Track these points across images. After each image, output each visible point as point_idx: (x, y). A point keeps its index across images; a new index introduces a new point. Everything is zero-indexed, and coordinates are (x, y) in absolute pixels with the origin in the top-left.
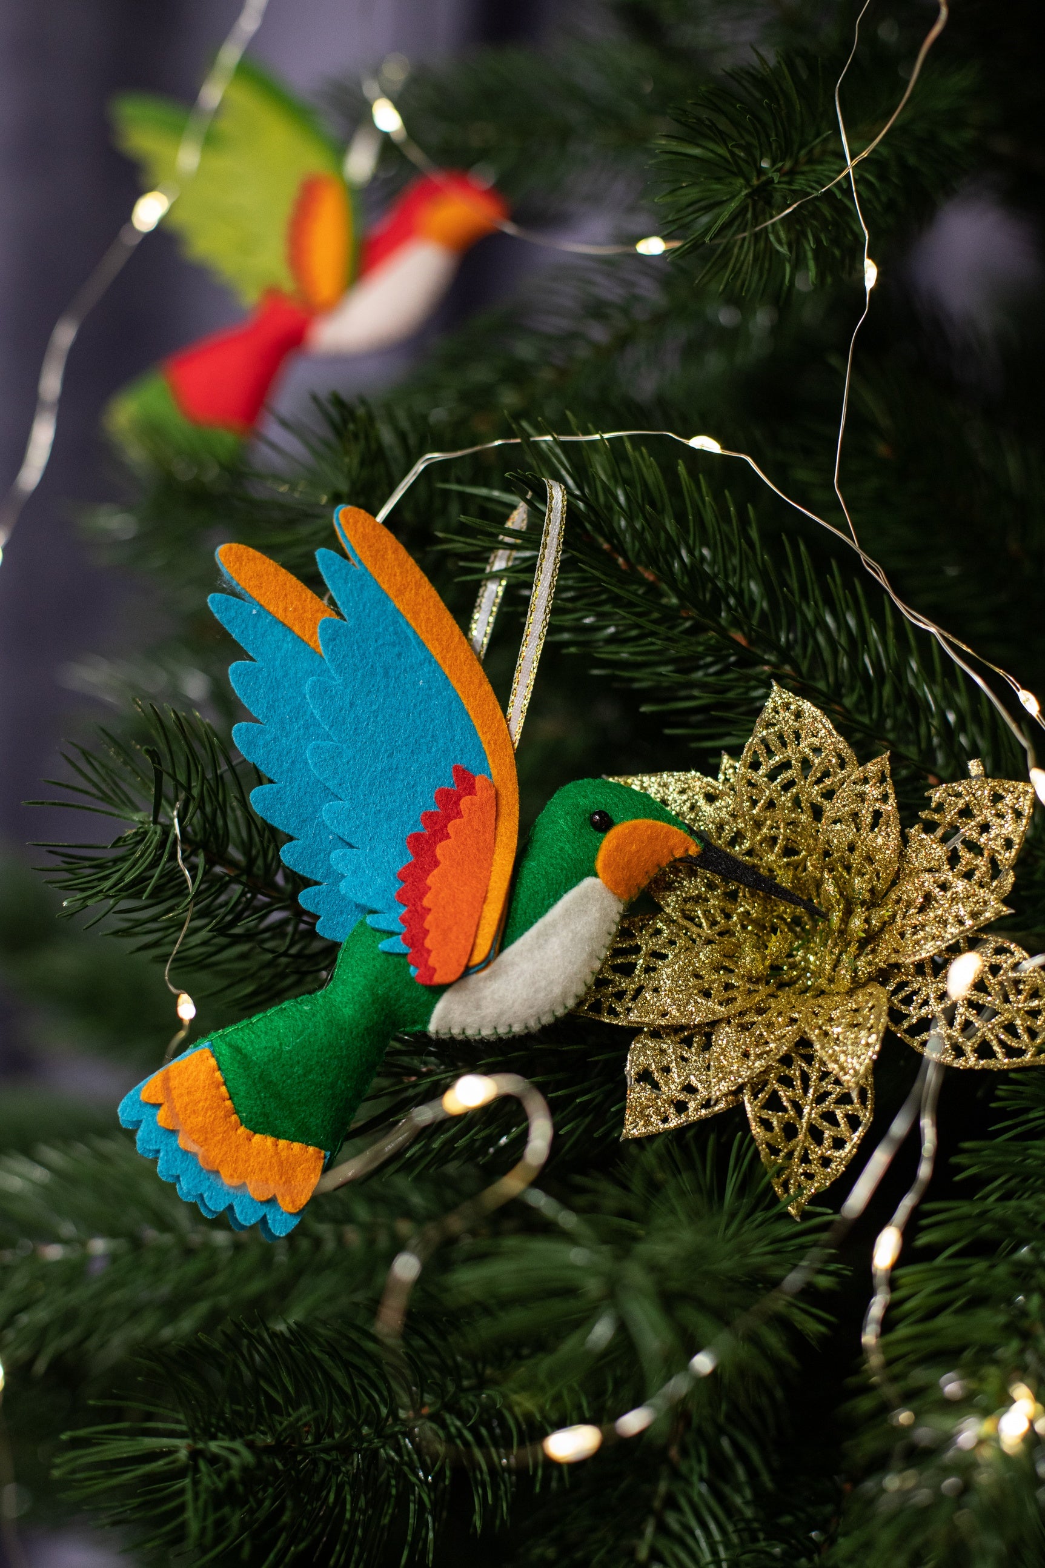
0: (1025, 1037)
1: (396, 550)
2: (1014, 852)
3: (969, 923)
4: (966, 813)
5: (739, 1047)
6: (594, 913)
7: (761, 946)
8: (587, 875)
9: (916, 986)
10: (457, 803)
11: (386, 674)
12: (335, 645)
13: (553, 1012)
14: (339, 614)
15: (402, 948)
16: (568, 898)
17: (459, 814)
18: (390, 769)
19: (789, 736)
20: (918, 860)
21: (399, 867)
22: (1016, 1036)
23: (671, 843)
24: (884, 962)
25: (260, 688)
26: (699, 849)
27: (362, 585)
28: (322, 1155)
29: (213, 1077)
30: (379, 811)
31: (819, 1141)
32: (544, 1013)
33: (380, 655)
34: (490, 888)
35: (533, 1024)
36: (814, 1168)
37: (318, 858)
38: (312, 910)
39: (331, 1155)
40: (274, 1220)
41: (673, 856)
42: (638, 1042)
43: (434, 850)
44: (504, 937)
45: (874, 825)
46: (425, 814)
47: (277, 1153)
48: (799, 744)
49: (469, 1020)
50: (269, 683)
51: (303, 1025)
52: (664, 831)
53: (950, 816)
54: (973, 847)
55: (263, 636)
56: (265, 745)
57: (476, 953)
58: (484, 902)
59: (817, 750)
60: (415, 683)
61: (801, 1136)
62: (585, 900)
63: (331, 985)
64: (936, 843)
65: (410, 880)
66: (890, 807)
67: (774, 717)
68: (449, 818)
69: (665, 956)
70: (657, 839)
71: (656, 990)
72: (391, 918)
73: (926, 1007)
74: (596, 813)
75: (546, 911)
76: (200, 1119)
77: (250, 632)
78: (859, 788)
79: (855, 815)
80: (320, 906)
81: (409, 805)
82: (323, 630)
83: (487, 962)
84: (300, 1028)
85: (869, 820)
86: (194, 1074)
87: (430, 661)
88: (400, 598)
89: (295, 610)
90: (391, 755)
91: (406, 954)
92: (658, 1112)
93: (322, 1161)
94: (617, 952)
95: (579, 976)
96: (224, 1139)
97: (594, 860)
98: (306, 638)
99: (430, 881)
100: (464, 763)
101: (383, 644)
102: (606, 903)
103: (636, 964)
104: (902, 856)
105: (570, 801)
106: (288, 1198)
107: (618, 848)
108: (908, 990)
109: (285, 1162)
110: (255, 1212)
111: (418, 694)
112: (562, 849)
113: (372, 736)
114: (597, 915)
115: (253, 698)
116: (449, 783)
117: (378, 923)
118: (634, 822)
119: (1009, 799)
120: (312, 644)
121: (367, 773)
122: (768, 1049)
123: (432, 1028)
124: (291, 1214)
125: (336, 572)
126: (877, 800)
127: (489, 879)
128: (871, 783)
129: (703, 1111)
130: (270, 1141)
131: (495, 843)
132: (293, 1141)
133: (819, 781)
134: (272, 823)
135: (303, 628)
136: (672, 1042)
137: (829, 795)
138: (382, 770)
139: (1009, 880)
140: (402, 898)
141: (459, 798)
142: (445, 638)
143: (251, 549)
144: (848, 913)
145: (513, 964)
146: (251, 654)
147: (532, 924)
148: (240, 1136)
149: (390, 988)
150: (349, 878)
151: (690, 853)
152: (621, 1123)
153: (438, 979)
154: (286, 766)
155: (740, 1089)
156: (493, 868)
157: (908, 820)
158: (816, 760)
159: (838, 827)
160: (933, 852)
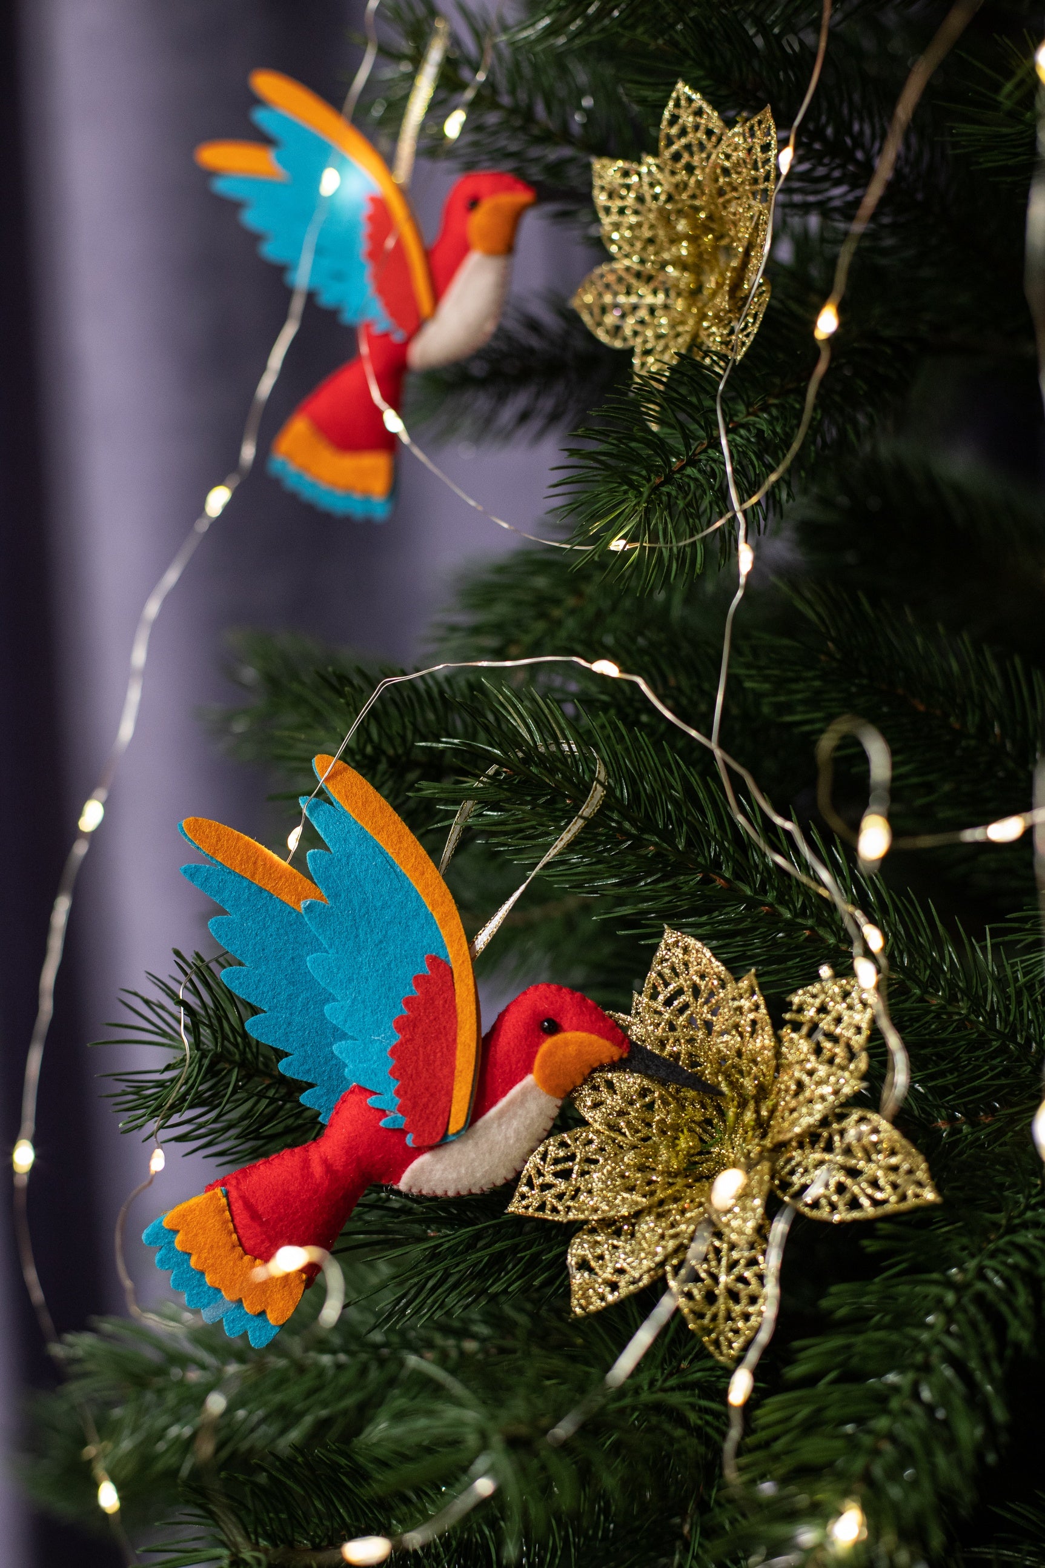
0: (888, 1189)
2: (863, 1036)
3: (831, 1098)
4: (823, 1010)
5: (657, 1231)
7: (673, 1144)
19: (680, 968)
20: (790, 1055)
22: (880, 1189)
31: (738, 1301)
36: (739, 1324)
42: (577, 1237)
45: (753, 1033)
48: (688, 972)
53: (810, 1013)
54: (834, 1039)
59: (703, 976)
61: (721, 1301)
64: (803, 1039)
66: (762, 1015)
67: (666, 954)
69: (596, 1162)
71: (590, 1192)
78: (736, 1004)
79: (736, 1026)
85: (749, 1029)
92: (597, 1293)
94: (557, 1160)
103: (573, 1170)
104: (779, 1054)
108: (793, 1163)
119: (855, 993)
126: (752, 1011)
128: (746, 997)
129: (632, 1287)
133: (707, 1001)
136: (604, 1234)
137: (715, 1011)
139: (862, 1063)
144: (742, 1107)
152: (569, 1307)
155: (662, 1264)
157: (778, 1024)
158: (703, 984)
159: (726, 1038)
160: (799, 1046)
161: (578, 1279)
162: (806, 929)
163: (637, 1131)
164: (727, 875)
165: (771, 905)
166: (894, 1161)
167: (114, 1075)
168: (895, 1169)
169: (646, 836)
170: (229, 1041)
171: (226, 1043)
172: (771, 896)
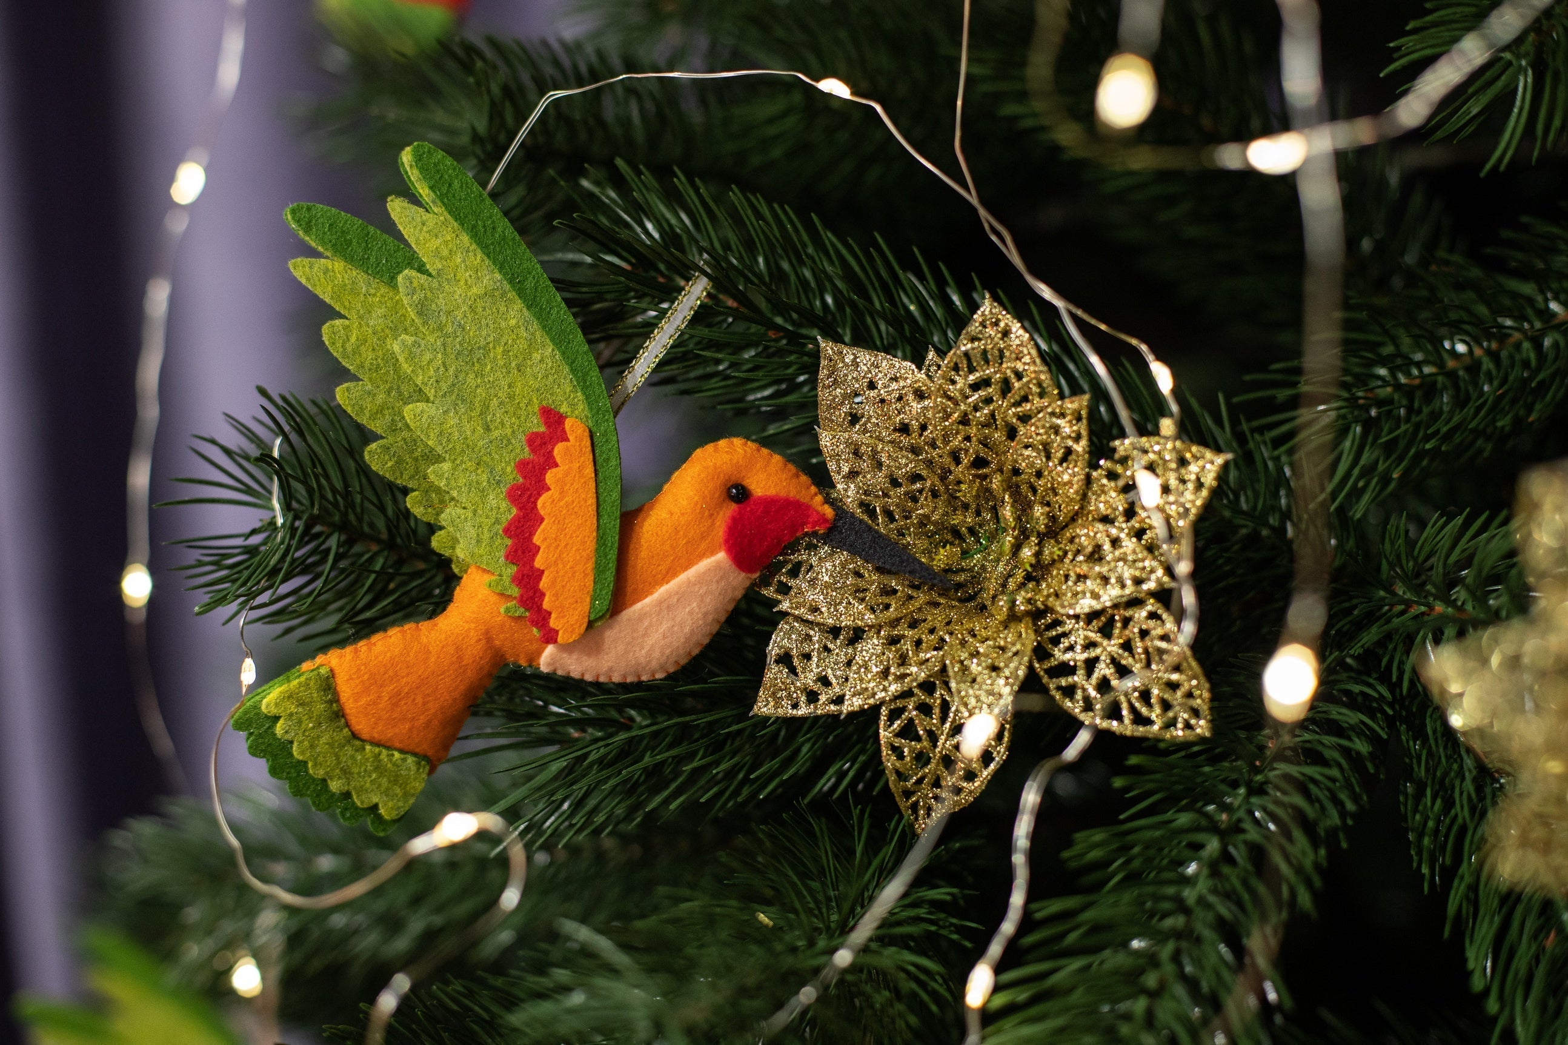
0: (1156, 708)
2: (1188, 521)
4: (1150, 470)
5: (881, 662)
19: (992, 354)
20: (1096, 506)
22: (1149, 705)
45: (1064, 460)
48: (1001, 364)
53: (1135, 470)
59: (1019, 376)
61: (932, 765)
64: (1116, 492)
66: (1080, 447)
67: (980, 332)
73: (1070, 653)
78: (1054, 421)
79: (1046, 445)
85: (1060, 454)
92: (789, 697)
104: (1084, 497)
108: (1060, 630)
119: (1194, 468)
126: (1070, 437)
128: (1066, 419)
129: (832, 708)
133: (1017, 404)
137: (1025, 419)
144: (1020, 541)
152: (754, 699)
157: (1093, 464)
158: (1016, 384)
159: (1028, 452)
160: (1111, 500)
161: (774, 673)
166: (1175, 677)
167: (187, 541)
170: (327, 500)
171: (324, 502)
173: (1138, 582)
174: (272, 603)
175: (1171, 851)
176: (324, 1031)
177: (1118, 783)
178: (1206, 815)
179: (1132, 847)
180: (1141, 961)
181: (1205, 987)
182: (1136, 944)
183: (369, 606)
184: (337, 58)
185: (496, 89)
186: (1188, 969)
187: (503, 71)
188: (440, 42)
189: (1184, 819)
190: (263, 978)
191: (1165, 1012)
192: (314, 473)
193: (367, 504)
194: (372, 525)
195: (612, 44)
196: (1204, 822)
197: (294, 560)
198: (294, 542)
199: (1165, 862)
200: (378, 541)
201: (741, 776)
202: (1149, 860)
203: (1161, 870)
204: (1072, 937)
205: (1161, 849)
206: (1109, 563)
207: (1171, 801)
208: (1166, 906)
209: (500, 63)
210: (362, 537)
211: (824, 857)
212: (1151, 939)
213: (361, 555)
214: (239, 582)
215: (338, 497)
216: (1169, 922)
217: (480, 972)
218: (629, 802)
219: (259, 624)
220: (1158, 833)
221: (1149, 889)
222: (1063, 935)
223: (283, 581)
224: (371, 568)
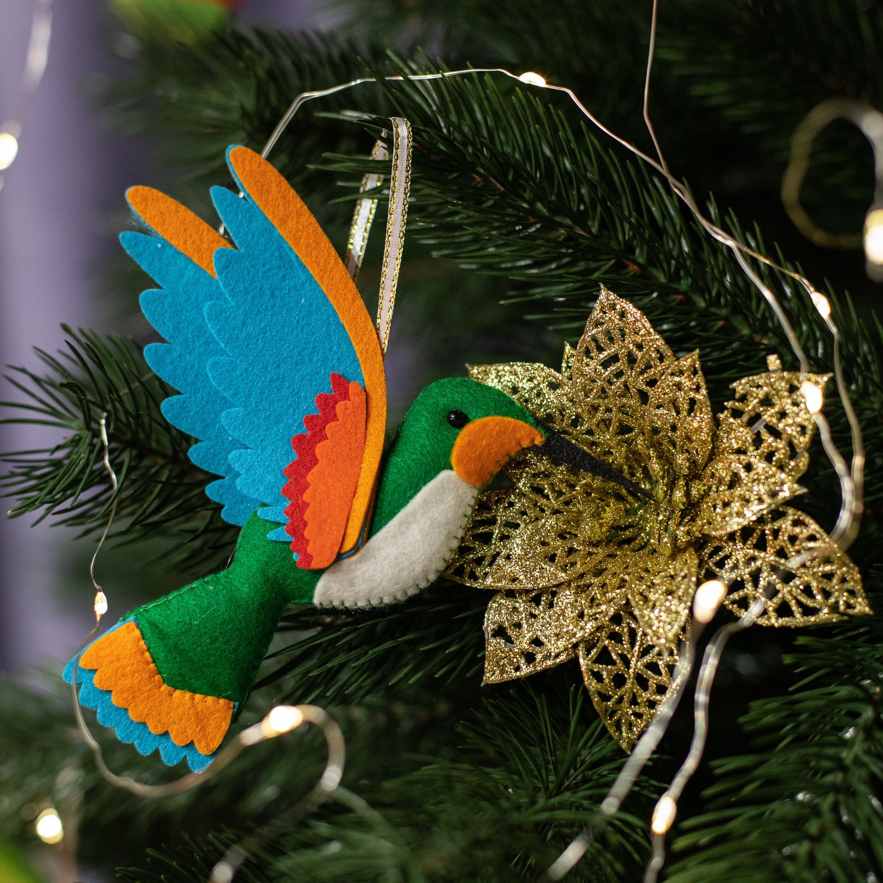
0: (819, 597)
1: (280, 183)
2: (807, 436)
3: (768, 501)
4: (767, 402)
5: (576, 609)
6: (450, 500)
8: (443, 469)
9: (727, 551)
10: (334, 408)
11: (273, 295)
12: (228, 273)
13: (417, 585)
14: (232, 243)
15: (288, 538)
16: (426, 490)
17: (335, 418)
18: (278, 379)
19: (616, 333)
21: (285, 465)
22: (811, 596)
23: (518, 435)
24: (700, 531)
25: (166, 312)
26: (543, 439)
27: (251, 217)
28: (232, 705)
29: (138, 645)
30: (269, 416)
31: (645, 688)
32: (409, 588)
33: (267, 279)
34: (359, 483)
35: (401, 597)
36: (642, 710)
37: (220, 457)
38: (217, 500)
39: (239, 705)
40: (193, 761)
41: (521, 446)
42: (494, 602)
43: (314, 450)
44: (371, 526)
45: (691, 410)
46: (307, 417)
47: (193, 706)
48: (624, 341)
49: (346, 595)
50: (173, 308)
51: (209, 603)
52: (511, 426)
53: (753, 404)
54: (775, 432)
55: (168, 265)
56: (172, 363)
57: (346, 542)
58: (354, 496)
59: (640, 347)
60: (298, 301)
61: (628, 685)
62: (442, 491)
63: (232, 566)
64: (742, 427)
65: (294, 476)
66: (701, 396)
67: (602, 317)
68: (327, 422)
69: (517, 526)
70: (505, 433)
71: (508, 557)
72: (278, 512)
73: (736, 571)
74: (452, 412)
75: (408, 502)
76: (129, 680)
77: (157, 264)
78: (675, 379)
79: (673, 402)
80: (224, 497)
81: (294, 410)
82: (218, 259)
83: (356, 549)
84: (206, 605)
85: (686, 407)
86: (122, 644)
87: (311, 281)
88: (283, 227)
89: (194, 242)
90: (278, 366)
91: (290, 542)
92: (511, 663)
93: (231, 711)
94: (477, 524)
95: (438, 556)
96: (149, 697)
97: (448, 453)
98: (204, 266)
99: (309, 478)
100: (340, 370)
101: (269, 269)
102: (461, 491)
103: (492, 534)
104: (715, 437)
105: (432, 401)
106: (203, 743)
107: (470, 444)
108: (722, 554)
109: (200, 713)
110: (177, 754)
111: (300, 311)
112: (422, 446)
113: (262, 350)
114: (453, 503)
115: (160, 322)
116: (328, 388)
117: (267, 515)
118: (485, 419)
120: (209, 271)
121: (258, 383)
122: (600, 610)
123: (316, 601)
124: (207, 756)
125: (228, 206)
126: (691, 389)
127: (359, 475)
128: (686, 375)
129: (548, 662)
130: (188, 695)
131: (365, 442)
132: (207, 695)
133: (642, 373)
134: (180, 429)
135: (200, 258)
136: (523, 601)
137: (652, 383)
138: (271, 379)
139: (803, 461)
140: (286, 492)
141: (336, 402)
142: (322, 261)
143: (154, 190)
144: (672, 486)
145: (379, 549)
146: (157, 281)
147: (395, 514)
148: (162, 692)
149: (278, 571)
150: (243, 476)
151: (536, 443)
152: (482, 672)
153: (315, 565)
154: (189, 380)
155: (575, 646)
156: (363, 465)
157: (717, 407)
158: (639, 354)
159: (661, 411)
160: (740, 434)
161: (494, 645)
162: (720, 319)
163: (560, 493)
164: (641, 260)
165: (685, 294)
166: (827, 569)
168: (828, 576)
169: (558, 219)
172: (685, 284)
173: (774, 494)
174: (72, 509)
175: (832, 718)
176: (117, 872)
177: (788, 659)
178: (864, 689)
179: (799, 715)
180: (806, 811)
181: (859, 833)
182: (800, 796)
183: (157, 511)
184: (129, 45)
185: (261, 73)
186: (845, 818)
187: (268, 56)
188: (215, 33)
189: (844, 691)
190: (64, 827)
191: (824, 854)
192: (110, 397)
193: (154, 425)
194: (158, 442)
195: (361, 34)
196: (861, 695)
197: (92, 472)
198: (93, 457)
199: (828, 727)
200: (162, 455)
201: (469, 655)
202: (814, 725)
203: (824, 734)
204: (748, 789)
205: (824, 717)
206: (746, 484)
207: (835, 676)
208: (826, 764)
209: (266, 51)
210: (151, 452)
211: (543, 727)
212: (813, 793)
213: (150, 468)
214: (46, 491)
215: (131, 419)
216: (829, 778)
217: (248, 823)
218: (374, 678)
219: (62, 527)
220: (821, 703)
221: (813, 750)
222: (741, 787)
223: (83, 490)
224: (158, 479)
